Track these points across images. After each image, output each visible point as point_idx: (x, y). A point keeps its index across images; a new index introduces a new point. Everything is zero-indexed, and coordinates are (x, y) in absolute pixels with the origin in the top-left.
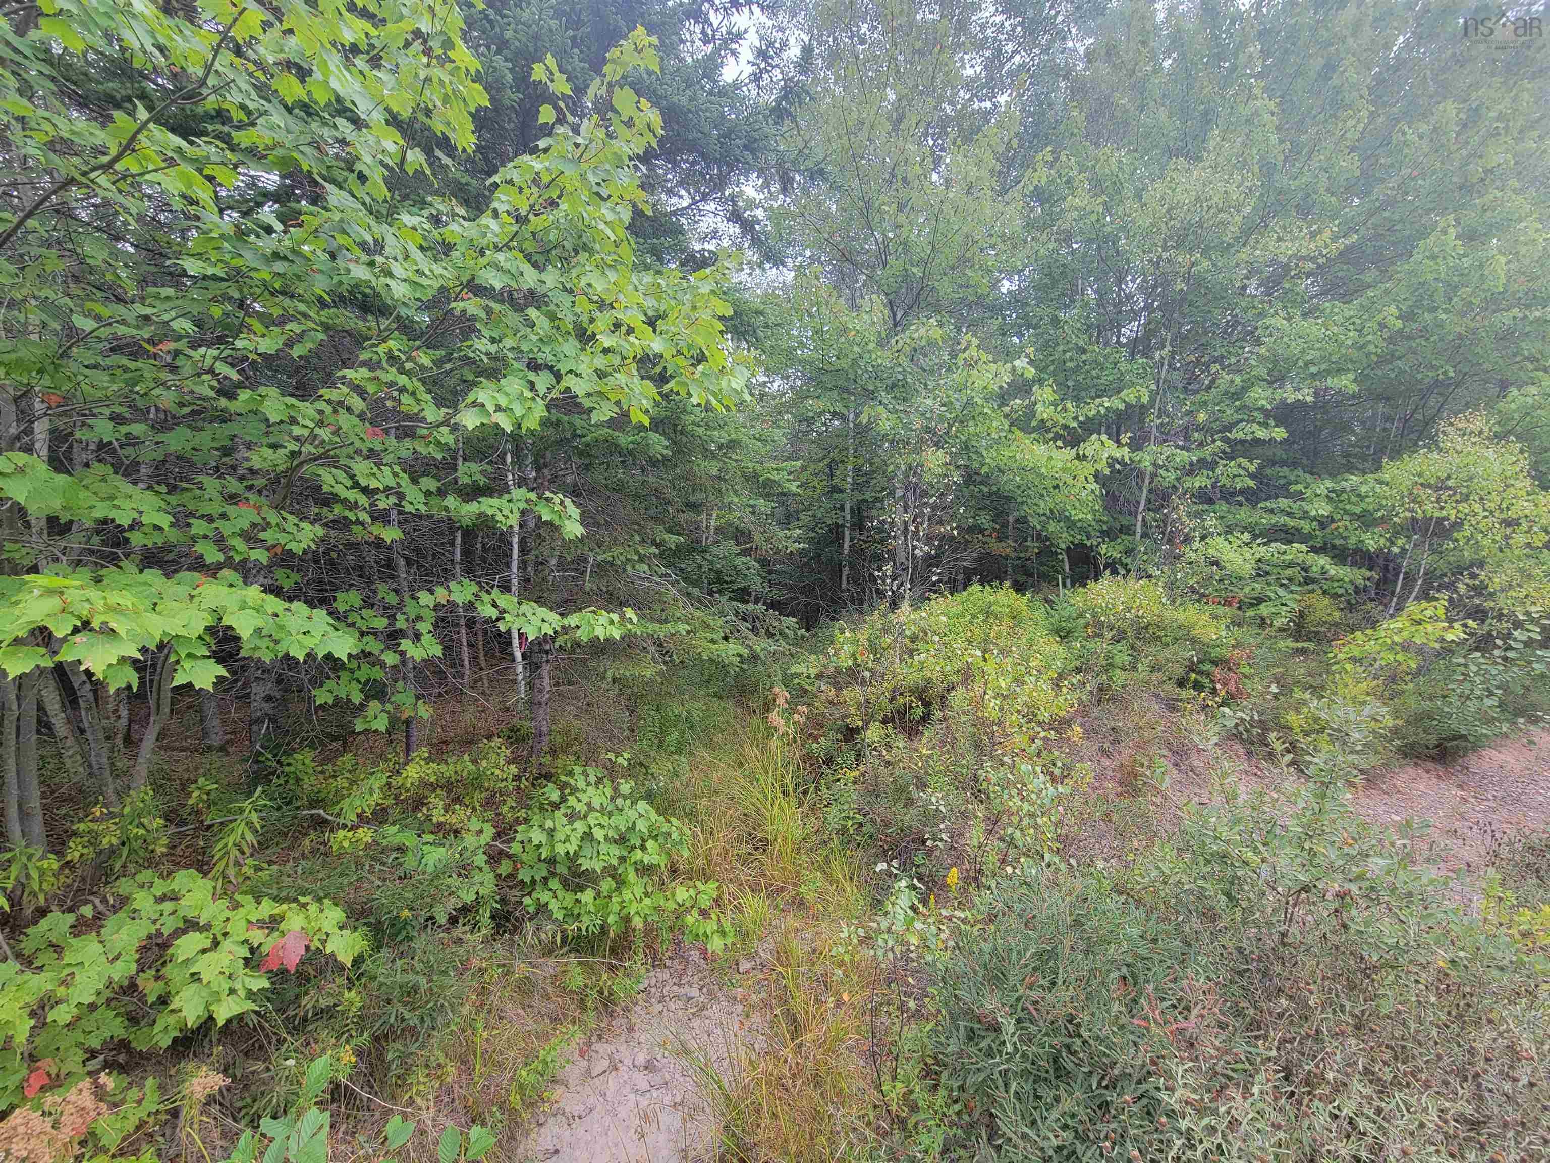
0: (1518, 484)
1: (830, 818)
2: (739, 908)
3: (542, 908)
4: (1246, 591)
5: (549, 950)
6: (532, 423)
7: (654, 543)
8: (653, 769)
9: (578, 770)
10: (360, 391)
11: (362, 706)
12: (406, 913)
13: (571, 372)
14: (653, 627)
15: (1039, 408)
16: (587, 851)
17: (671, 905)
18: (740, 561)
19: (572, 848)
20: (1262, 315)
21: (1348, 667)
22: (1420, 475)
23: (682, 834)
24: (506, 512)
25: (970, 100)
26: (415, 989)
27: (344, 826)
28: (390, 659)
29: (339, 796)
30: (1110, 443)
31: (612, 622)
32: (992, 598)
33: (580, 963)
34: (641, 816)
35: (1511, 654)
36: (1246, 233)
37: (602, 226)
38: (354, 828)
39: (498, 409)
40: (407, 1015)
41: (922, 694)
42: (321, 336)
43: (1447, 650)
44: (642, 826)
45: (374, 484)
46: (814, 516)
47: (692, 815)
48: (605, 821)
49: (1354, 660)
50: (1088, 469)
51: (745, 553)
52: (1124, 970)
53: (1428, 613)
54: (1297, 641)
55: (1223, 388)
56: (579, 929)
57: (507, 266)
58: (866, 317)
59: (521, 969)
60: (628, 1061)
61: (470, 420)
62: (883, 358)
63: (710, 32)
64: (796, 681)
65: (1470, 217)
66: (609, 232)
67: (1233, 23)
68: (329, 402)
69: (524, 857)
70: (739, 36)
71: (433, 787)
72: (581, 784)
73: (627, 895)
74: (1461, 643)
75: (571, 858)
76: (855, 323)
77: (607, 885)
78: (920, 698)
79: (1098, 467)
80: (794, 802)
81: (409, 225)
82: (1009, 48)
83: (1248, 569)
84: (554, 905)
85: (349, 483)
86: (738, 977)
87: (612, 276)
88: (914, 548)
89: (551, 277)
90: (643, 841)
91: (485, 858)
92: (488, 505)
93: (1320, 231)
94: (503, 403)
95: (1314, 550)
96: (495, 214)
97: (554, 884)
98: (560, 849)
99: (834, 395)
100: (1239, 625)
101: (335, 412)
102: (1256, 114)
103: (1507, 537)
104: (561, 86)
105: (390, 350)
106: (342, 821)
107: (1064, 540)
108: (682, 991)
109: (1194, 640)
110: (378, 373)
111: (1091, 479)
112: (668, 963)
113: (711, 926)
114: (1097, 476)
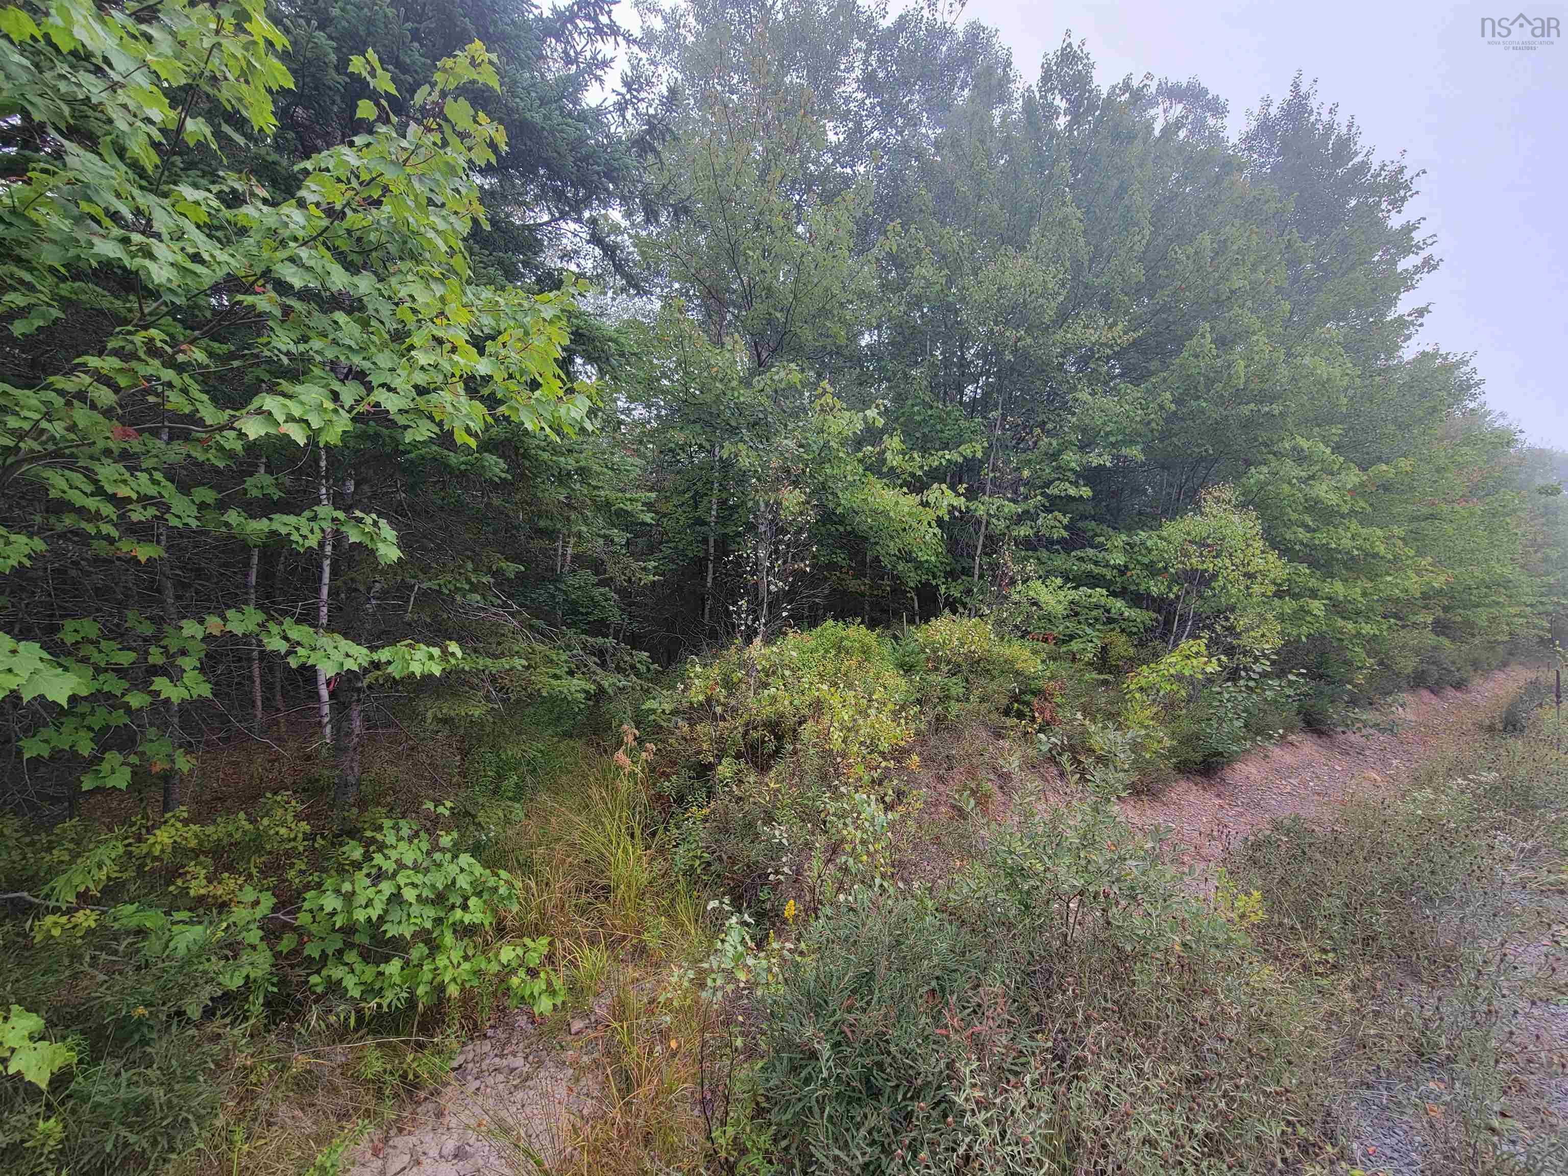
0: (1256, 545)
1: (677, 858)
2: (573, 964)
3: (335, 987)
4: (1060, 629)
5: (340, 1034)
6: (332, 436)
7: (489, 571)
8: (481, 818)
9: (387, 823)
10: (108, 382)
11: (96, 760)
12: (141, 1010)
13: (383, 385)
14: (483, 662)
15: (888, 455)
16: (396, 914)
17: (494, 968)
18: (597, 592)
19: (374, 913)
20: (1074, 388)
21: (1137, 695)
22: (1189, 534)
23: (511, 885)
24: (305, 531)
25: (833, 164)
26: (147, 1103)
27: (56, 910)
28: (136, 700)
29: (54, 871)
30: (948, 492)
31: (431, 657)
32: (844, 633)
33: (379, 1045)
34: (462, 870)
35: (1252, 684)
36: (1062, 318)
37: (431, 234)
38: (70, 911)
39: (290, 418)
40: (132, 1138)
41: (775, 727)
42: (56, 313)
43: (1210, 680)
44: (463, 882)
45: (123, 492)
46: (676, 548)
47: (526, 867)
48: (419, 879)
49: (1141, 689)
50: (930, 515)
51: (601, 583)
52: (934, 983)
53: (1194, 649)
54: (1100, 673)
55: (1043, 449)
56: (380, 1006)
57: (311, 263)
58: (728, 355)
59: (300, 1061)
60: (434, 1152)
61: (254, 429)
62: (745, 396)
63: (572, 53)
64: (652, 717)
65: (1221, 326)
66: (440, 242)
67: (1051, 138)
68: (61, 393)
69: (314, 928)
70: (606, 64)
71: (196, 853)
72: (391, 839)
73: (441, 961)
74: (1219, 674)
75: (376, 926)
76: (719, 360)
77: (418, 951)
78: (772, 732)
79: (940, 513)
80: (640, 845)
81: (190, 198)
82: (869, 124)
83: (1060, 610)
84: (350, 982)
85: (89, 489)
86: (569, 1038)
87: (439, 290)
88: (769, 583)
89: (364, 284)
90: (466, 899)
91: (261, 933)
92: (283, 523)
93: (1115, 324)
94: (297, 412)
95: (1114, 594)
96: (302, 204)
97: (351, 957)
98: (360, 915)
99: (698, 427)
100: (1055, 659)
101: (69, 404)
102: (1066, 218)
103: (1248, 588)
104: (384, 83)
105: (152, 340)
106: (52, 904)
107: (913, 579)
108: (505, 1062)
109: (1017, 673)
110: (134, 364)
111: (934, 524)
112: (490, 1033)
113: (539, 985)
114: (940, 522)
